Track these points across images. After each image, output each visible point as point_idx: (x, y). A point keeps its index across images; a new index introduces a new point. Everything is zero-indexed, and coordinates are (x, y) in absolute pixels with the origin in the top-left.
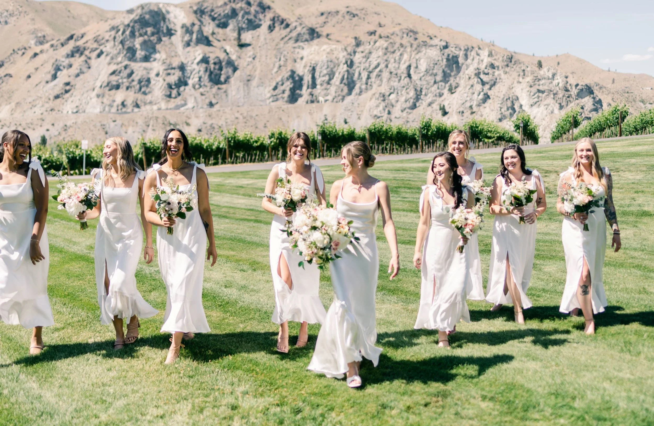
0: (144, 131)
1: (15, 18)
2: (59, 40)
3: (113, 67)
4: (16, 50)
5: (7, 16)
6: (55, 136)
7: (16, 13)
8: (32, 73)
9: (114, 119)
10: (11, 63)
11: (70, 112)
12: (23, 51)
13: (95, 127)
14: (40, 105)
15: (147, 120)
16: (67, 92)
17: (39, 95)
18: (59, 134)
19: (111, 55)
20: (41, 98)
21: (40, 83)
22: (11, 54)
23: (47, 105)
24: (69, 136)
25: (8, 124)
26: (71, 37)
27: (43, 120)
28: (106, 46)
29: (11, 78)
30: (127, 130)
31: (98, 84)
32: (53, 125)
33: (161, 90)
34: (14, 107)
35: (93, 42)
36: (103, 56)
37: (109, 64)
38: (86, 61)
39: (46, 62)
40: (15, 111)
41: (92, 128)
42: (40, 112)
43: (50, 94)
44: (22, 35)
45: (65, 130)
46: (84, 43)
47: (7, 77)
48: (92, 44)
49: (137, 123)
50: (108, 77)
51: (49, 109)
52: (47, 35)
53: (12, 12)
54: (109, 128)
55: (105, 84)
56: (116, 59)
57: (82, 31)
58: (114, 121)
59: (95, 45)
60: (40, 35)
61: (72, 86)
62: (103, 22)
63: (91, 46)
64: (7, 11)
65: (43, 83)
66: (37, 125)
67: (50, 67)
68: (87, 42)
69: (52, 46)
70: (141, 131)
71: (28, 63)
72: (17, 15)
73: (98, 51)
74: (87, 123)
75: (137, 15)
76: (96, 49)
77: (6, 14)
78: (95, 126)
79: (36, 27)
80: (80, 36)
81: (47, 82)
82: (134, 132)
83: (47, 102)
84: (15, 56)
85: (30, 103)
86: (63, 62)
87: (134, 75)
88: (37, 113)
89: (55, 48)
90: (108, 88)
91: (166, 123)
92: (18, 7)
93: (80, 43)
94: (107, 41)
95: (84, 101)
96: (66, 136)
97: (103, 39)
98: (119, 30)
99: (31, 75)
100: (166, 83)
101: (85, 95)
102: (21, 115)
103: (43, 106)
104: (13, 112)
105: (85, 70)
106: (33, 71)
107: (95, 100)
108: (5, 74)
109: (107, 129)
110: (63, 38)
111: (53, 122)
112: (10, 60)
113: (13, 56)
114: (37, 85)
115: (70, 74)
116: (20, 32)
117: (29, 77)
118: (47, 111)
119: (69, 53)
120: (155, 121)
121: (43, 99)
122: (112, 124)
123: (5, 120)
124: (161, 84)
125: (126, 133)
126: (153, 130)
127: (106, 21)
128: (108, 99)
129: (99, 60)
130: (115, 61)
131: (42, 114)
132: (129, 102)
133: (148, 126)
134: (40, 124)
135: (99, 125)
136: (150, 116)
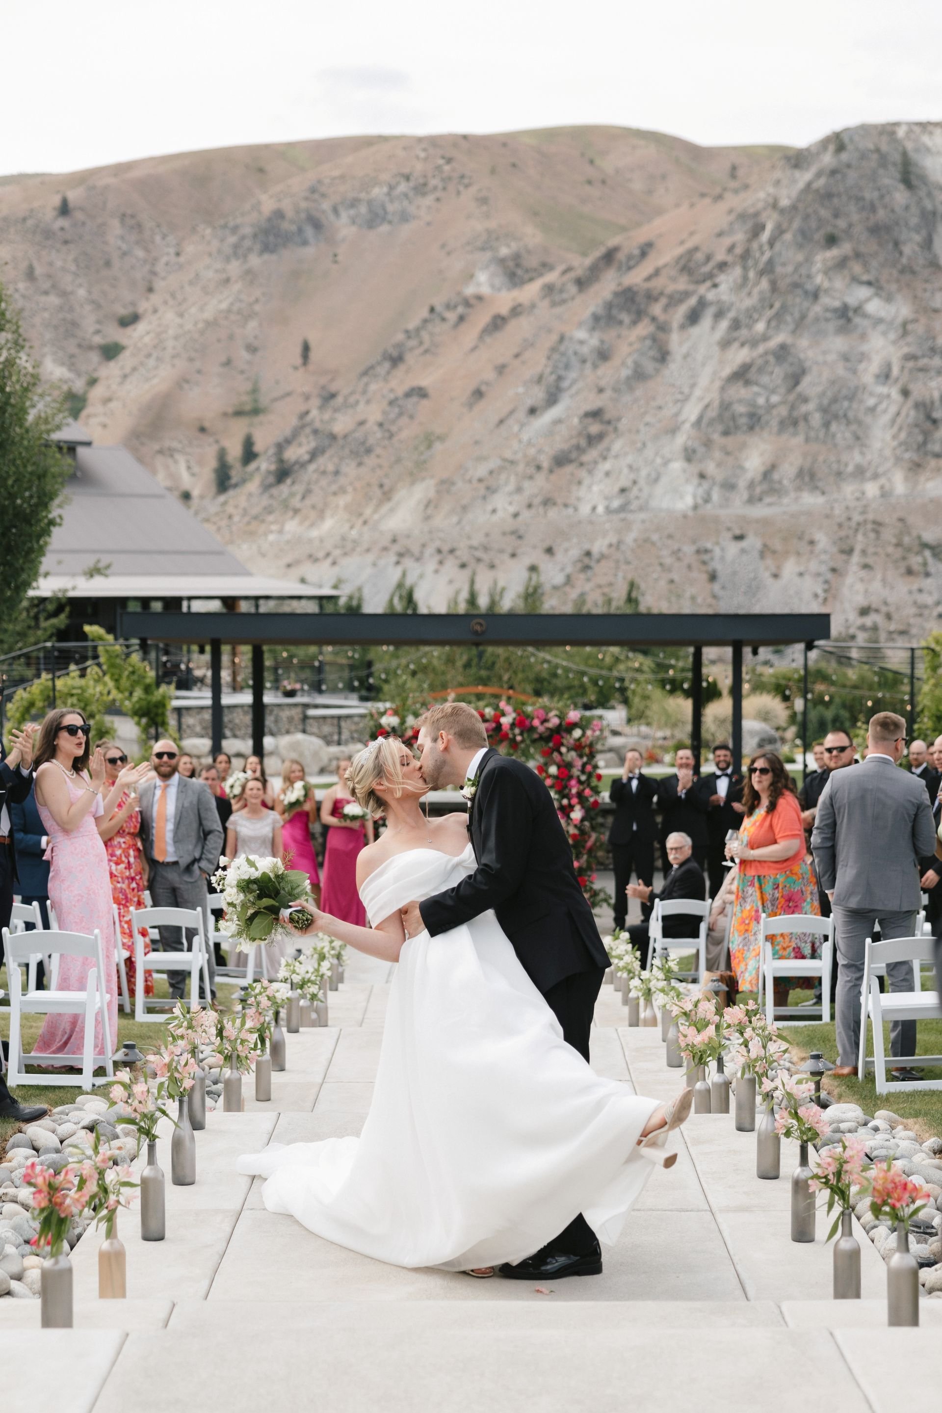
0: (834, 570)
1: (429, 200)
2: (569, 269)
3: (740, 356)
4: (439, 308)
5: (406, 195)
6: (555, 588)
7: (433, 182)
8: (487, 384)
9: (738, 532)
10: (426, 351)
11: (600, 509)
12: (460, 310)
13: (679, 559)
14: (511, 487)
15: (843, 533)
16: (593, 440)
17: (508, 454)
18: (569, 580)
19: (732, 314)
20: (512, 462)
21: (512, 412)
22: (425, 321)
23: (531, 488)
24: (600, 586)
25: (416, 550)
26: (609, 257)
27: (520, 537)
28: (715, 286)
29: (425, 402)
30: (779, 567)
31: (691, 412)
32: (549, 551)
33: (895, 429)
34: (432, 494)
35: (673, 273)
36: (706, 321)
37: (725, 344)
38: (654, 339)
39: (529, 344)
40: (436, 507)
41: (668, 561)
42: (512, 509)
43: (540, 451)
44: (449, 254)
45: (587, 568)
46: (648, 279)
47: (414, 399)
48: (673, 279)
49: (812, 542)
50: (723, 389)
51: (537, 501)
52: (529, 252)
53: (421, 181)
54: (722, 558)
55: (712, 413)
56: (750, 327)
57: (642, 235)
58: (739, 538)
59: (682, 284)
60: (504, 251)
61: (609, 422)
62: (707, 201)
63: (671, 288)
64: (407, 178)
65: (521, 414)
66: (501, 551)
67: (544, 361)
68: (657, 273)
69: (549, 289)
70: (823, 569)
71: (474, 349)
72: (435, 188)
73: (693, 301)
74: (653, 544)
75: (819, 175)
76: (686, 295)
77: (403, 187)
78: (677, 554)
79: (492, 224)
80: (637, 252)
81: (533, 411)
82: (801, 574)
83: (531, 478)
84: (438, 328)
85: (480, 480)
86: (582, 342)
87: (806, 381)
88: (500, 514)
89: (557, 298)
90: (720, 428)
91: (906, 540)
92: (441, 162)
93: (636, 278)
94: (723, 266)
95: (644, 473)
96: (588, 587)
97: (708, 258)
98: (763, 227)
99: (484, 388)
100: (910, 402)
101: (649, 452)
102: (455, 519)
103: (519, 490)
104: (429, 511)
105: (649, 366)
106: (490, 375)
107: (677, 466)
108: (406, 387)
109: (716, 565)
110: (581, 263)
111: (546, 545)
112: (421, 343)
113: (430, 326)
114: (501, 422)
115: (603, 383)
116: (443, 246)
117: (478, 394)
118: (530, 506)
119: (600, 311)
120: (872, 535)
121: (521, 467)
122: (733, 548)
123: (408, 536)
124: (893, 409)
125: (776, 576)
126: (866, 566)
127: (719, 197)
128: (719, 465)
129: (695, 331)
130: (744, 333)
131: (516, 515)
132: (787, 471)
133: (850, 552)
134: (510, 550)
135: (689, 549)
136: (857, 518)
